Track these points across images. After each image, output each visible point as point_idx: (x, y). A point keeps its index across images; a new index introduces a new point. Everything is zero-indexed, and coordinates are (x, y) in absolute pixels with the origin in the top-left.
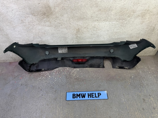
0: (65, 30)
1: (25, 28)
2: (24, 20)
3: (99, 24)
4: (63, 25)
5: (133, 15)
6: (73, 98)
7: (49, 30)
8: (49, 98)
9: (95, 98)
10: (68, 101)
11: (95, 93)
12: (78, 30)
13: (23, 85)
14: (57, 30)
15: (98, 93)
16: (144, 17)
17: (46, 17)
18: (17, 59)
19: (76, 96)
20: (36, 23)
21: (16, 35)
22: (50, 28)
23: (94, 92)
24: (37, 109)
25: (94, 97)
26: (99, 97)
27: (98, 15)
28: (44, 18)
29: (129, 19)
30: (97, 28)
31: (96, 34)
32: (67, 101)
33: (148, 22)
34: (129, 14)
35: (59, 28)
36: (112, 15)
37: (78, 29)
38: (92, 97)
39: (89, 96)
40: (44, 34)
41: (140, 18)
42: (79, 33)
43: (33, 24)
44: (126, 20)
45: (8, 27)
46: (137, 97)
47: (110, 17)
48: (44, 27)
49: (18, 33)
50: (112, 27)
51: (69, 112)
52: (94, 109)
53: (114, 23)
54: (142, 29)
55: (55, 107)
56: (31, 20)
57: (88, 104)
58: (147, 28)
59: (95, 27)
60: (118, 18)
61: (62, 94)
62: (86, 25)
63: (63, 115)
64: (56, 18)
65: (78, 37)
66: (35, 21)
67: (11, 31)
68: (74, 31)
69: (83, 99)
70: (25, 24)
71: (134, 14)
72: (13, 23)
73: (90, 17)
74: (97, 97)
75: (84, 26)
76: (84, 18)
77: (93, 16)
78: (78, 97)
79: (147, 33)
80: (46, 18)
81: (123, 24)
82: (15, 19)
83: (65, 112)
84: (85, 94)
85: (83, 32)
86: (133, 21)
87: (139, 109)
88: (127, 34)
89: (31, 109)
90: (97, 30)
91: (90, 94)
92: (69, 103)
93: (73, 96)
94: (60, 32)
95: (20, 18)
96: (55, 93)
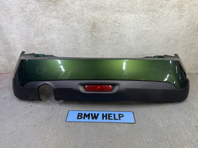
0: (77, 24)
1: (25, 20)
2: (25, 8)
3: (121, 16)
4: (74, 17)
5: (167, 5)
6: (78, 118)
7: (55, 24)
8: (40, 117)
9: (114, 121)
10: (69, 123)
11: (114, 115)
12: (94, 26)
13: (7, 98)
14: (66, 24)
15: (119, 115)
16: (182, 9)
17: (53, 3)
18: (9, 68)
19: (83, 116)
20: (39, 12)
21: (13, 30)
22: (57, 20)
23: (113, 113)
24: (15, 130)
25: (112, 119)
26: (120, 119)
27: (120, 3)
28: (50, 5)
29: (161, 10)
30: (119, 23)
31: (119, 33)
32: (66, 123)
33: (189, 16)
34: (160, 3)
35: (69, 21)
36: (138, 3)
37: (94, 23)
38: (109, 119)
39: (105, 118)
40: (49, 29)
41: (176, 9)
42: (95, 30)
43: (36, 14)
44: (157, 12)
45: (4, 17)
46: (184, 122)
47: (136, 7)
48: (50, 19)
49: (15, 27)
50: (140, 22)
51: (66, 139)
52: (111, 136)
53: (141, 16)
54: (181, 26)
55: (45, 130)
56: (34, 7)
57: (101, 129)
58: (188, 26)
59: (116, 22)
60: (147, 8)
61: (61, 112)
62: (105, 18)
63: (56, 143)
64: (66, 6)
65: (93, 37)
66: (38, 9)
67: (7, 24)
68: (88, 26)
69: (94, 120)
70: (25, 13)
71: (167, 3)
72: (11, 11)
73: (109, 6)
74: (117, 119)
75: (101, 18)
76: (102, 7)
77: (112, 4)
78: (87, 117)
79: (188, 33)
80: (52, 6)
81: (154, 18)
82: (13, 6)
83: (61, 138)
84: (98, 114)
85: (100, 29)
86: (168, 14)
87: (190, 141)
88: (161, 35)
89: (7, 130)
90: (119, 26)
91: (106, 114)
92: (70, 125)
93: (78, 116)
94: (70, 27)
95: (20, 4)
96: (50, 111)
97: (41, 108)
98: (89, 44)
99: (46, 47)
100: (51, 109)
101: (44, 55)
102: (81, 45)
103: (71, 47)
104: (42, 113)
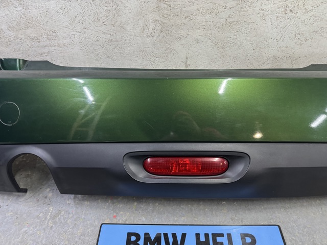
15: (243, 236)
19: (141, 243)
23: (225, 231)
97: (25, 216)
98: (152, 26)
99: (33, 35)
100: (53, 218)
101: (25, 61)
102: (128, 29)
103: (102, 35)
104: (26, 232)
